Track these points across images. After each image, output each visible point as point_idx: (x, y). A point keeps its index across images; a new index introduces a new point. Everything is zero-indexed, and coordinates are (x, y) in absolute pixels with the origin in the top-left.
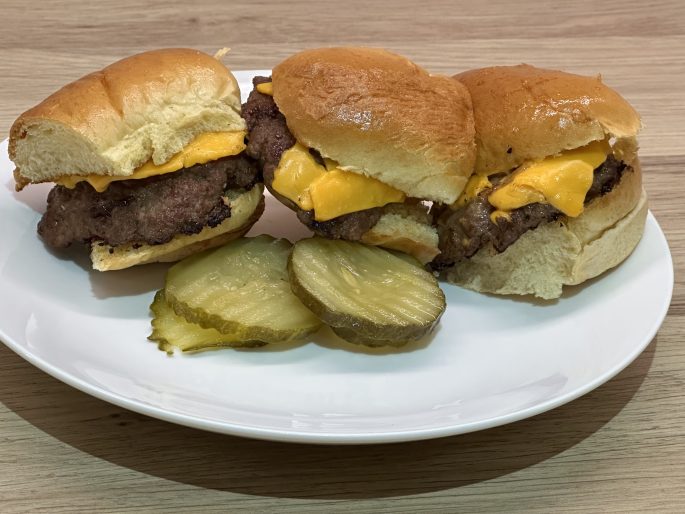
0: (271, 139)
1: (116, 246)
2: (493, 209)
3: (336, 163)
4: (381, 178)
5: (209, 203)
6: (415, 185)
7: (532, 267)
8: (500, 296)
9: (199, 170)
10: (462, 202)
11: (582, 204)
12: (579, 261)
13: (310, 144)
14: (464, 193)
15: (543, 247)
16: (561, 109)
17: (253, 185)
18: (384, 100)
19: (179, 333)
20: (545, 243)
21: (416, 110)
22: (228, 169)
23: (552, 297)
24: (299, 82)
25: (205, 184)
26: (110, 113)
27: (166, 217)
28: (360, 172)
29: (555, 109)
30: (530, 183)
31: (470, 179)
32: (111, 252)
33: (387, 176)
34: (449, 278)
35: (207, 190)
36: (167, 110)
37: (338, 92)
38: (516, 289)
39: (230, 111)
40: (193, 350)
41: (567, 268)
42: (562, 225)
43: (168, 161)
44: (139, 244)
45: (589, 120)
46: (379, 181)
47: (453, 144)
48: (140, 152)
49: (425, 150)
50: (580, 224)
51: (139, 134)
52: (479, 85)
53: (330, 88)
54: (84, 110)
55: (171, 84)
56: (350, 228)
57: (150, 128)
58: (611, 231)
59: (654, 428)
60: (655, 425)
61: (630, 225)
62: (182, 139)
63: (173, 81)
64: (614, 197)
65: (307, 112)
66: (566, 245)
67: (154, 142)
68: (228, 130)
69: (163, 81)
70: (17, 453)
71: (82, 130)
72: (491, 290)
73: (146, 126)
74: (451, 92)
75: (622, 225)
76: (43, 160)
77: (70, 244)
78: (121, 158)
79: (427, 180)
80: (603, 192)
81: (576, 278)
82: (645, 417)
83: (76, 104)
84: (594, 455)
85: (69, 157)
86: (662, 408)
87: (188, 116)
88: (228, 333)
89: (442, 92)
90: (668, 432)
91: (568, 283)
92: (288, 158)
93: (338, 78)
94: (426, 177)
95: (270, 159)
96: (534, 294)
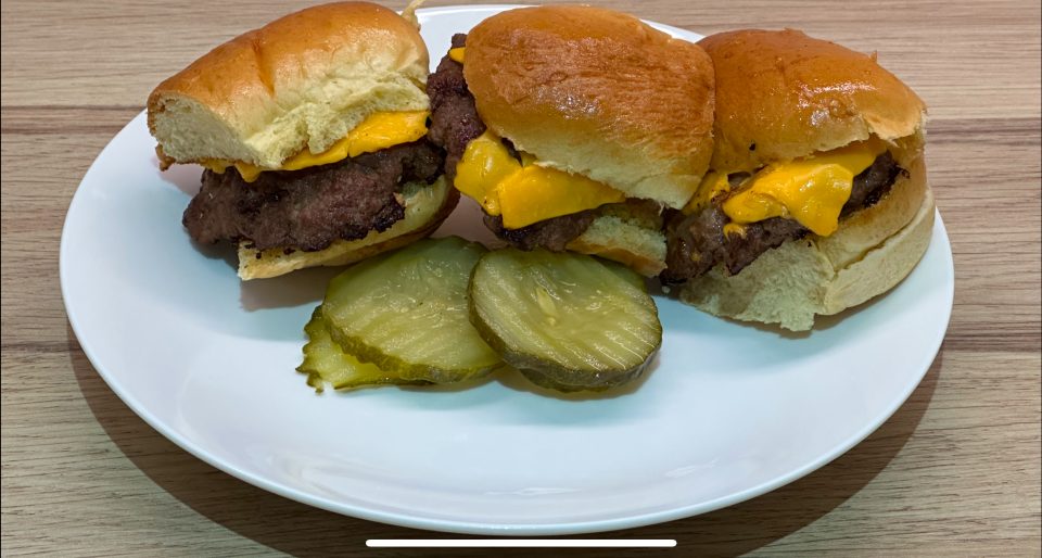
0: (456, 125)
1: (264, 250)
2: (728, 220)
3: (533, 157)
4: (591, 176)
5: (378, 202)
6: (634, 185)
7: (779, 291)
8: (739, 322)
9: (368, 160)
10: (694, 206)
11: (836, 220)
12: (832, 289)
13: (502, 133)
14: (697, 194)
15: (791, 267)
16: (816, 99)
17: (436, 179)
18: (596, 81)
19: (334, 364)
20: (793, 262)
21: (635, 94)
22: (403, 159)
23: (801, 328)
24: (495, 52)
25: (375, 177)
26: (256, 89)
27: (323, 218)
28: (563, 169)
29: (808, 99)
30: (770, 192)
31: (704, 178)
32: (259, 257)
33: (597, 174)
34: (681, 295)
35: (375, 185)
36: (330, 86)
37: (539, 68)
38: (760, 315)
39: (410, 86)
40: (349, 387)
41: (819, 295)
42: (810, 245)
43: (329, 149)
44: (292, 248)
45: (851, 114)
46: (589, 179)
47: (681, 136)
48: (292, 139)
49: (645, 144)
50: (834, 244)
51: (293, 116)
52: (726, 57)
53: (531, 63)
54: (225, 87)
55: (338, 53)
56: (550, 236)
57: (307, 109)
58: (876, 252)
59: (905, 509)
60: (907, 504)
61: (902, 243)
62: (347, 122)
63: (340, 48)
64: (880, 211)
65: (500, 93)
66: (816, 267)
67: (310, 127)
68: (407, 109)
69: (326, 49)
70: (123, 513)
71: (221, 112)
72: (730, 313)
73: (302, 107)
74: (687, 67)
75: (891, 244)
76: (186, 139)
77: (217, 241)
78: (267, 146)
79: (647, 180)
80: (867, 204)
81: (830, 308)
82: (897, 493)
83: (219, 77)
84: (822, 543)
85: (211, 139)
86: (923, 481)
87: (355, 94)
88: (388, 370)
89: (675, 67)
90: (922, 515)
91: (822, 312)
92: (474, 149)
93: (539, 51)
94: (644, 178)
95: (453, 151)
96: (780, 324)
